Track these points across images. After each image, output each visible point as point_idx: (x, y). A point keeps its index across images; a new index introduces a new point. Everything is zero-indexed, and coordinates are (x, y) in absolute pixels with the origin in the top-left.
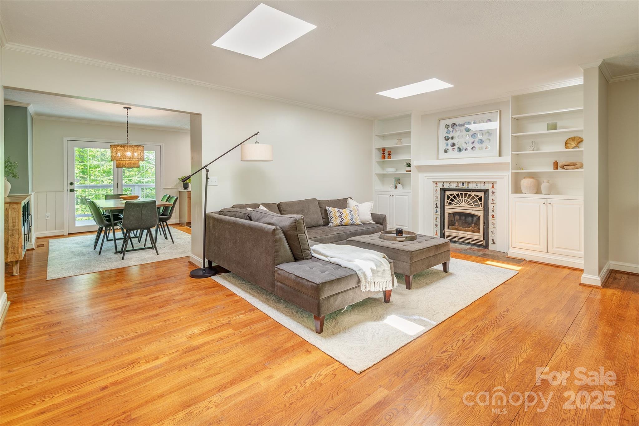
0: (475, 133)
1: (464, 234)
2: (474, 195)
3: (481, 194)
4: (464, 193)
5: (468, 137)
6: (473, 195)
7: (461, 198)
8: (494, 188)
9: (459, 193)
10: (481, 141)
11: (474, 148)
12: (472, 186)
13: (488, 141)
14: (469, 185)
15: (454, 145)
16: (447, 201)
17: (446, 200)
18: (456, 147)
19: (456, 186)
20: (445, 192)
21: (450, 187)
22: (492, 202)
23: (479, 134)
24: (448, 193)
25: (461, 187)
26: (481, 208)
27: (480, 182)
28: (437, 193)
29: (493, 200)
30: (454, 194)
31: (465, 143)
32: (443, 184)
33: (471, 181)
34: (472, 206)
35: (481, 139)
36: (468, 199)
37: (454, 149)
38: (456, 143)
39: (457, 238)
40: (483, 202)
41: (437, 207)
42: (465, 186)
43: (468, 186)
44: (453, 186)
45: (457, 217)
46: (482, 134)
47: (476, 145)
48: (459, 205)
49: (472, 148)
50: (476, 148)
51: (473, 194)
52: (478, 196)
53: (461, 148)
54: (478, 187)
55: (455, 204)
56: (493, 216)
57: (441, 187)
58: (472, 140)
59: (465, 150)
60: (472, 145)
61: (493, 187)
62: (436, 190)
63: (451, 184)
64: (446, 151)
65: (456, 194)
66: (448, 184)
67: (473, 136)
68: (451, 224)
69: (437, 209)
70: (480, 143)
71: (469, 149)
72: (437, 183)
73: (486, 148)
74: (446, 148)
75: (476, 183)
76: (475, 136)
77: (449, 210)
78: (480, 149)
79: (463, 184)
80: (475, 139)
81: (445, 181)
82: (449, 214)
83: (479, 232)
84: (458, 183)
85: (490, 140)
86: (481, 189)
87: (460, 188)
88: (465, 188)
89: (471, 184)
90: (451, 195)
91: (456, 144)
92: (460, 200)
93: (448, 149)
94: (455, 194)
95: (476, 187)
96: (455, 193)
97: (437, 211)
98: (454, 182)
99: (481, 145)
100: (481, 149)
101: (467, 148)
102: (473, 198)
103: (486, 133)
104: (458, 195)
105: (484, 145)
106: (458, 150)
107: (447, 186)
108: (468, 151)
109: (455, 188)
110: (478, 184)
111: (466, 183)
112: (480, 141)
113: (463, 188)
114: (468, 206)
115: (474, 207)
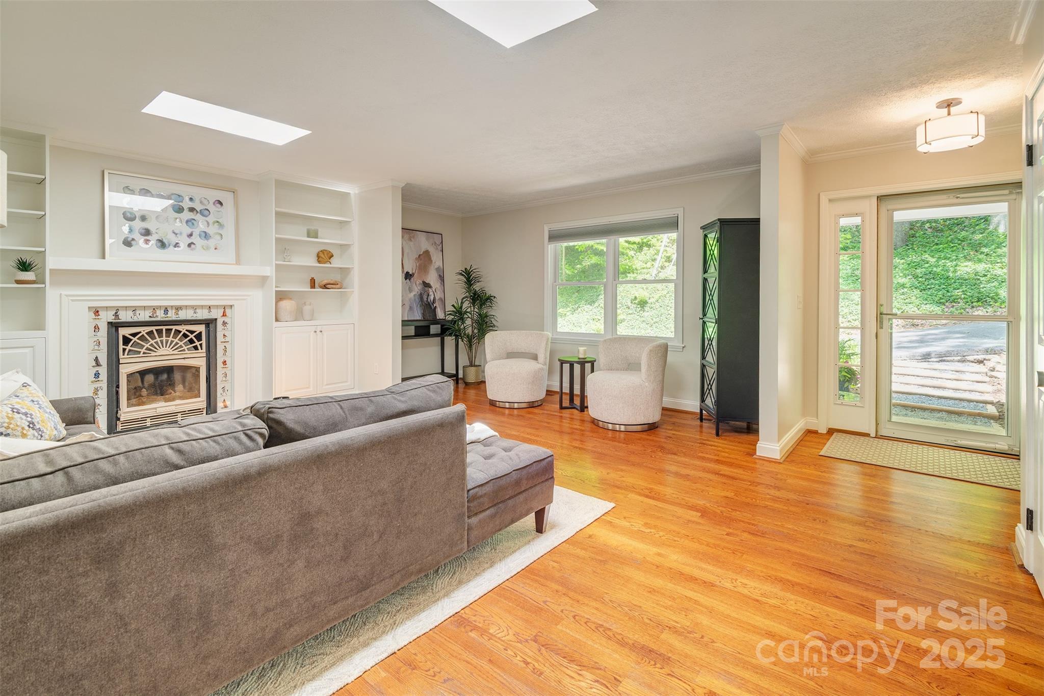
0: (194, 219)
1: (167, 408)
2: (186, 330)
3: (201, 328)
4: (164, 328)
5: (178, 224)
6: (184, 331)
7: (158, 339)
8: (226, 316)
9: (154, 328)
10: (206, 236)
11: (193, 246)
12: (183, 315)
13: (218, 237)
14: (180, 312)
15: (147, 233)
16: (124, 350)
17: (121, 347)
18: (153, 239)
19: (150, 317)
20: (117, 331)
21: (135, 319)
22: (224, 340)
23: (201, 221)
24: (124, 332)
25: (162, 318)
26: (202, 352)
27: (202, 307)
28: (98, 334)
29: (224, 335)
30: (140, 332)
31: (174, 233)
32: (116, 313)
33: (184, 306)
34: (184, 350)
35: (205, 232)
36: (173, 339)
37: (148, 240)
38: (152, 229)
39: (148, 420)
40: (204, 342)
41: (98, 364)
42: (172, 316)
43: (177, 314)
44: (144, 316)
45: (150, 378)
46: (206, 223)
47: (195, 239)
48: (153, 354)
49: (189, 245)
50: (197, 245)
51: (183, 329)
52: (192, 332)
53: (164, 241)
54: (197, 315)
55: (144, 353)
56: (225, 363)
57: (111, 318)
58: (189, 231)
59: (175, 246)
60: (187, 238)
61: (224, 315)
62: (96, 328)
63: (138, 312)
64: (128, 243)
65: (146, 331)
66: (130, 313)
67: (190, 223)
68: (135, 395)
69: (98, 368)
70: (203, 238)
71: (183, 245)
72: (98, 312)
73: (216, 249)
74: (128, 237)
75: (194, 308)
76: (193, 224)
77: (129, 366)
78: (204, 249)
79: (166, 311)
80: (194, 230)
81: (120, 307)
82: (130, 376)
83: (198, 396)
84: (154, 309)
85: (222, 235)
86: (204, 318)
87: (159, 319)
88: (171, 319)
89: (184, 311)
90: (134, 335)
91: (154, 232)
92: (157, 343)
93: (133, 239)
94: (143, 333)
95: (195, 315)
96: (144, 330)
97: (97, 375)
98: (145, 308)
99: (206, 241)
100: (207, 248)
101: (177, 243)
102: (185, 336)
103: (214, 223)
104: (150, 333)
105: (211, 243)
106: (159, 244)
107: (125, 317)
108: (179, 249)
109: (148, 319)
110: (197, 310)
111: (174, 308)
112: (203, 235)
113: (167, 319)
114: (176, 352)
115: (187, 351)
